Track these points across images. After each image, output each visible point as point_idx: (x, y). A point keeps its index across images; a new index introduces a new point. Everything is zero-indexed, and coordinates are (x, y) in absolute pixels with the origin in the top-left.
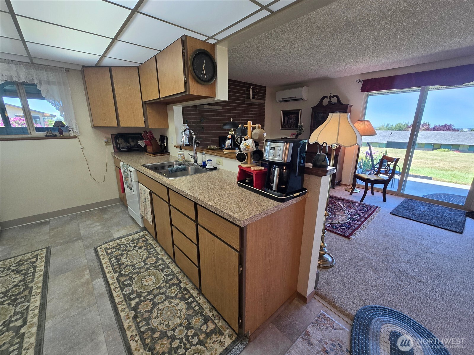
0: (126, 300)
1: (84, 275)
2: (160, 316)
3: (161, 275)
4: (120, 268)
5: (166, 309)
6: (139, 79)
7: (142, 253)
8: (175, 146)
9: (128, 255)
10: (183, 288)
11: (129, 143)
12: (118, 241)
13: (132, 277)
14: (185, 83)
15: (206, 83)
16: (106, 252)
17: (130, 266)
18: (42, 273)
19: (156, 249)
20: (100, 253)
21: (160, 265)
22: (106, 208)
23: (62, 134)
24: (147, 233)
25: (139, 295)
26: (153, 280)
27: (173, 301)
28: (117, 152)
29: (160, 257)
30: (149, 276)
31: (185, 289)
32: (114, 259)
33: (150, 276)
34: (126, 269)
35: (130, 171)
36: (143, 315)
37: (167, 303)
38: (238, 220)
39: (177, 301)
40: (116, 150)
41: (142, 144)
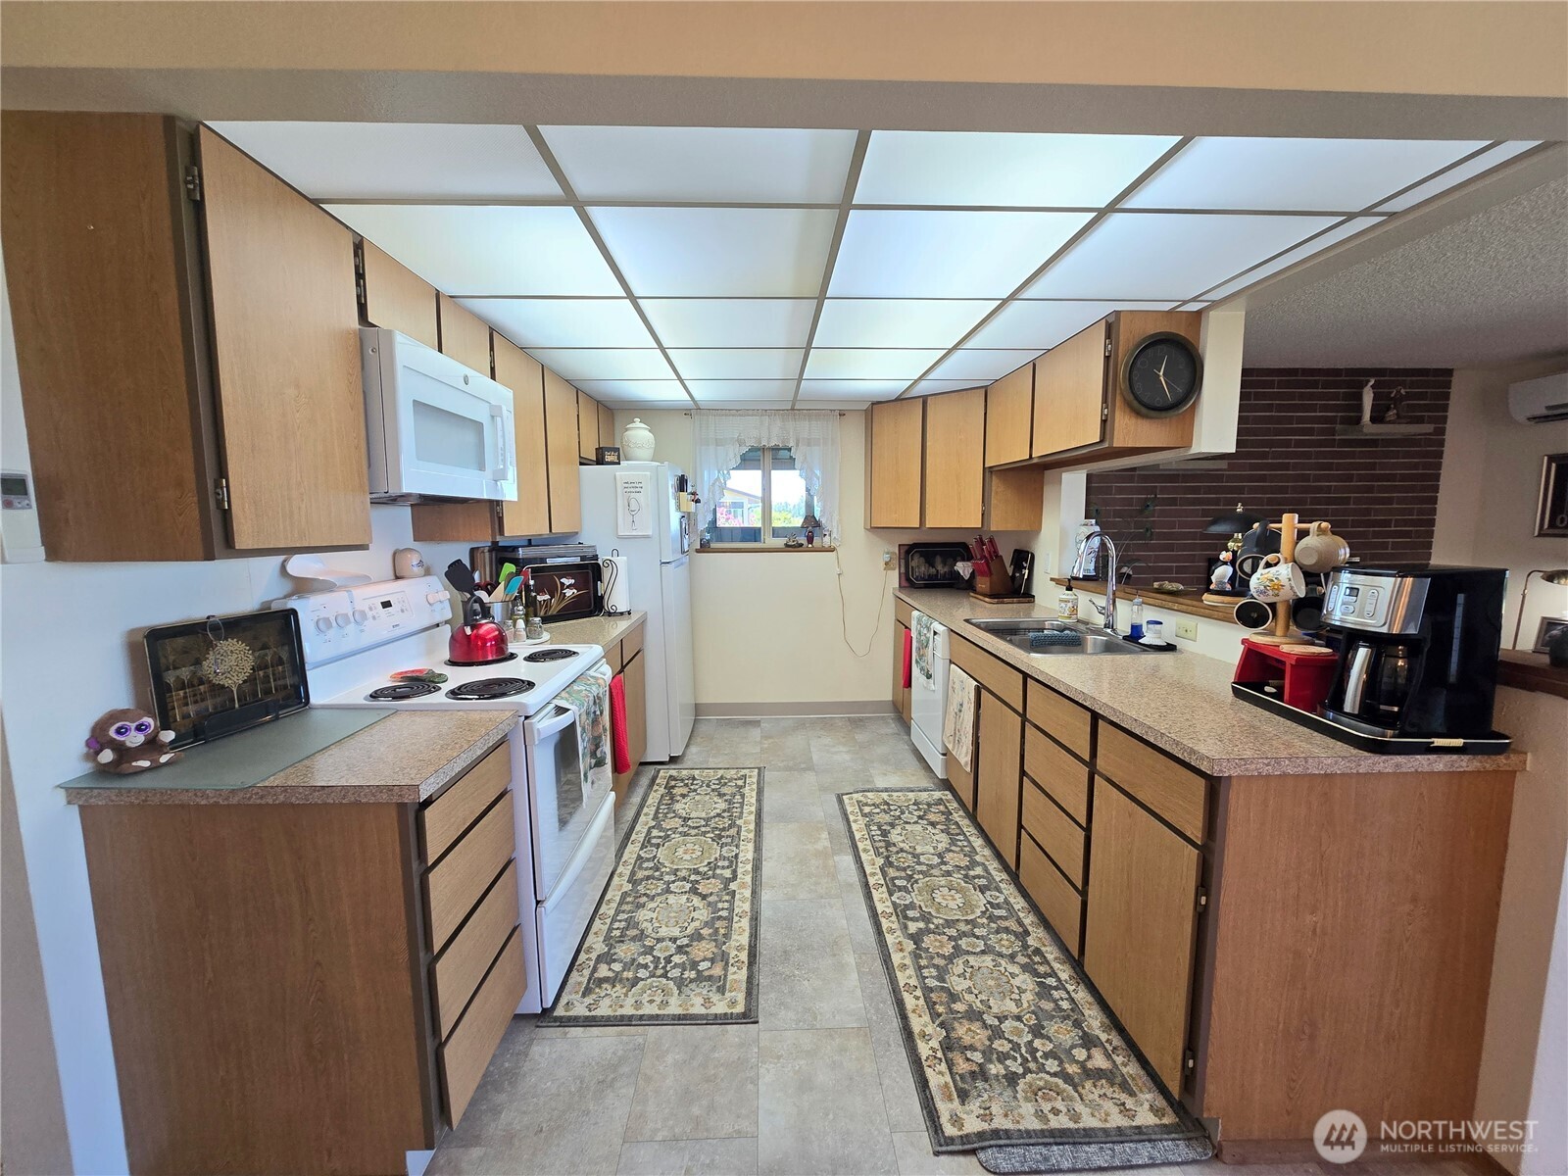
0: (897, 916)
1: (819, 839)
2: (970, 979)
3: (980, 901)
4: (888, 851)
5: (985, 970)
6: (985, 414)
7: (936, 837)
8: (1052, 579)
9: (904, 829)
10: (1032, 949)
11: (933, 567)
12: (885, 795)
13: (911, 877)
14: (1104, 422)
15: (1164, 414)
16: (861, 810)
17: (909, 853)
18: (753, 809)
19: (972, 839)
20: (849, 809)
21: (979, 877)
22: (861, 720)
23: (812, 543)
24: (950, 797)
25: (926, 918)
26: (960, 901)
27: (1003, 962)
28: (905, 587)
29: (978, 858)
30: (950, 890)
31: (1037, 952)
32: (875, 828)
33: (953, 892)
34: (900, 855)
35: (935, 633)
36: (932, 958)
37: (988, 960)
38: (1203, 757)
39: (1016, 969)
40: (904, 583)
41: (964, 572)
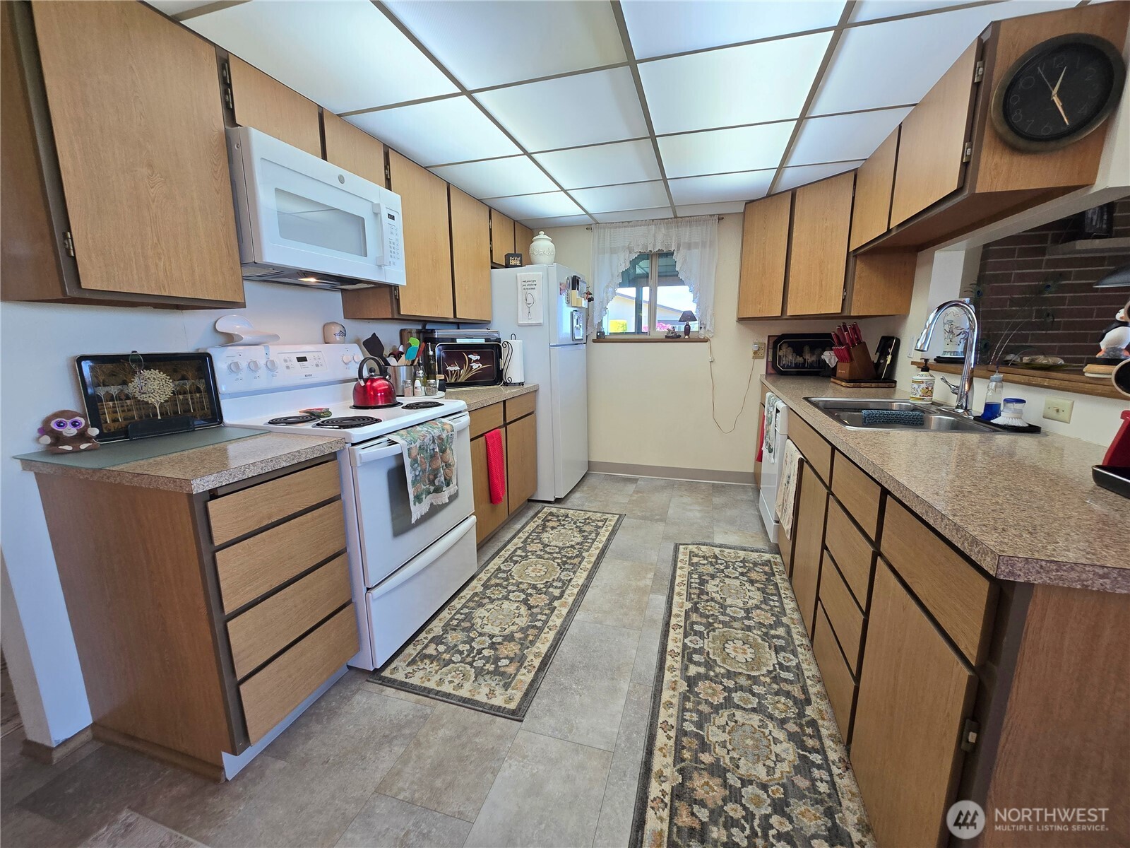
0: (683, 656)
1: (645, 578)
2: (729, 733)
3: (771, 659)
4: (699, 597)
5: (748, 729)
6: (853, 198)
7: (751, 594)
8: (913, 363)
9: (723, 581)
10: (809, 718)
11: (801, 356)
12: (717, 550)
13: (711, 624)
14: (965, 165)
16: (690, 559)
17: (718, 603)
18: (601, 546)
19: (785, 601)
20: (681, 557)
21: (778, 637)
22: (723, 486)
23: (688, 335)
24: (779, 560)
25: (709, 664)
26: (749, 656)
27: (770, 726)
28: (771, 374)
29: (784, 620)
30: (744, 644)
31: (813, 723)
32: (696, 576)
33: (747, 646)
34: (708, 604)
35: (778, 411)
36: (699, 703)
37: (755, 719)
38: (985, 551)
39: (781, 735)
40: (771, 371)
41: (830, 360)
